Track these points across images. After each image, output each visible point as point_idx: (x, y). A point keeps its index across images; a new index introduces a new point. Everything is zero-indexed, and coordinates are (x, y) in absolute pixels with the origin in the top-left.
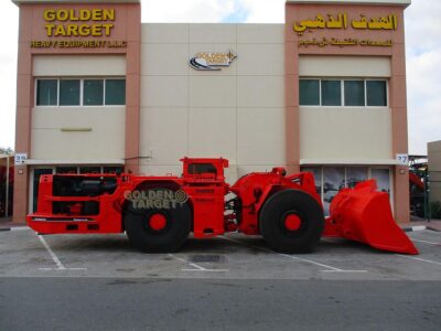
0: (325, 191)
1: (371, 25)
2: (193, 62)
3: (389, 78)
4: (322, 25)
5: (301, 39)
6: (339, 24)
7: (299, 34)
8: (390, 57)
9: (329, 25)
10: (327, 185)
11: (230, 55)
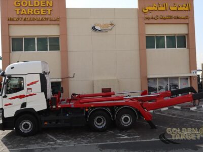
0: (159, 90)
1: (179, 9)
2: (94, 28)
3: (187, 34)
4: (156, 9)
5: (146, 16)
6: (164, 8)
7: (145, 13)
8: (188, 24)
9: (160, 9)
10: (160, 86)
11: (112, 25)
